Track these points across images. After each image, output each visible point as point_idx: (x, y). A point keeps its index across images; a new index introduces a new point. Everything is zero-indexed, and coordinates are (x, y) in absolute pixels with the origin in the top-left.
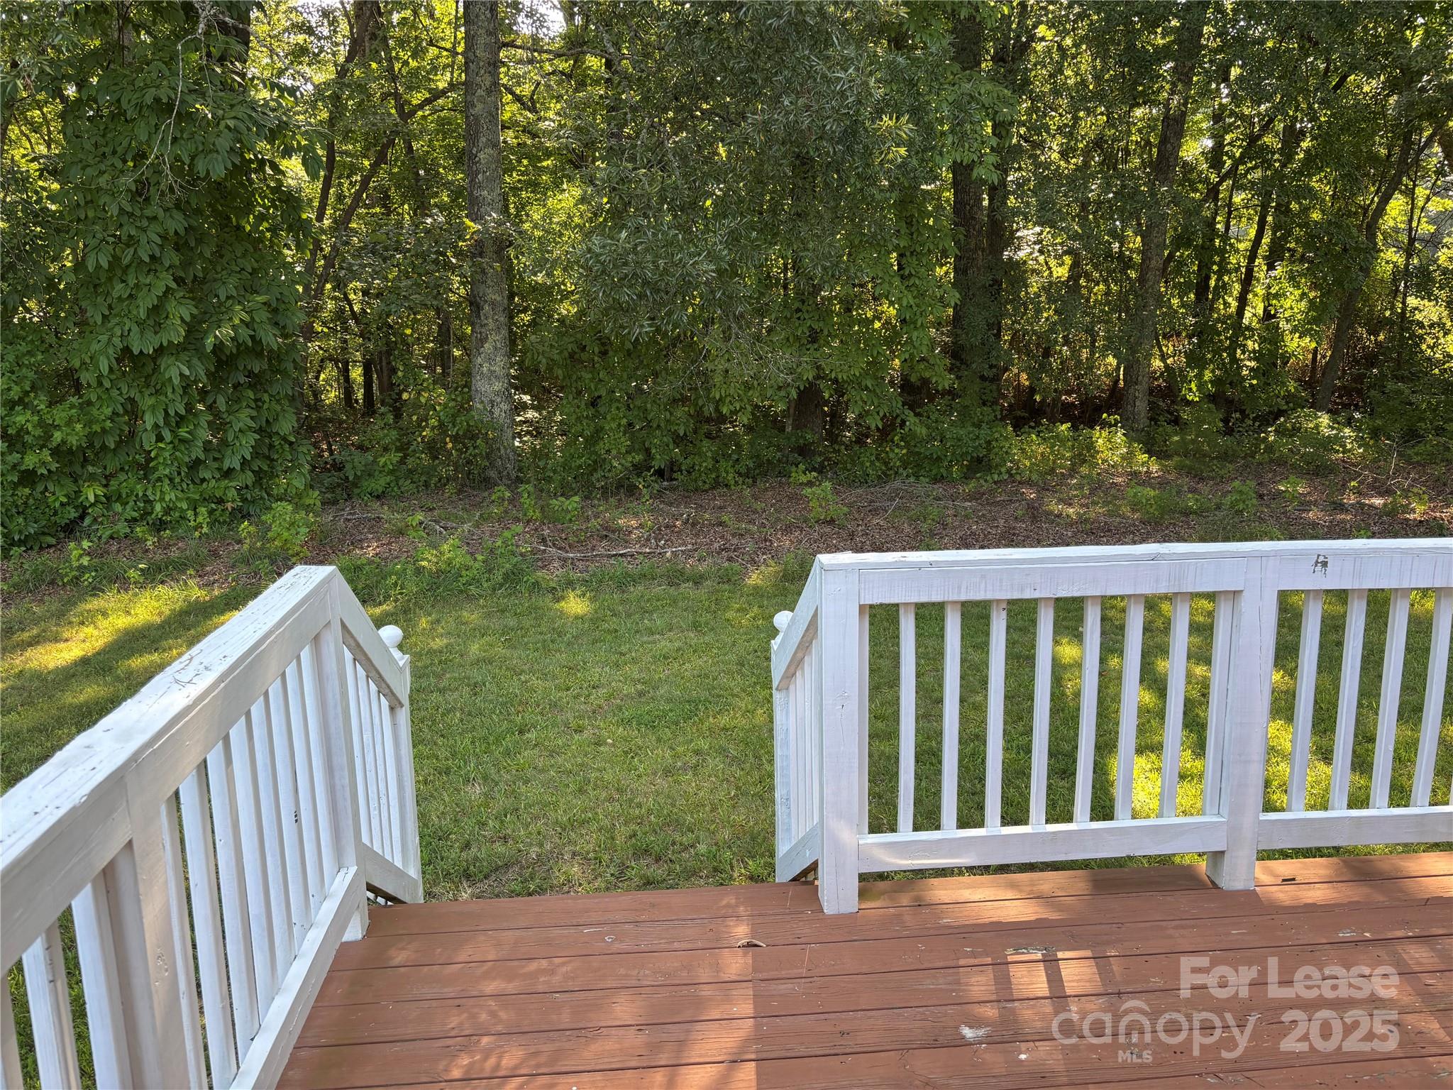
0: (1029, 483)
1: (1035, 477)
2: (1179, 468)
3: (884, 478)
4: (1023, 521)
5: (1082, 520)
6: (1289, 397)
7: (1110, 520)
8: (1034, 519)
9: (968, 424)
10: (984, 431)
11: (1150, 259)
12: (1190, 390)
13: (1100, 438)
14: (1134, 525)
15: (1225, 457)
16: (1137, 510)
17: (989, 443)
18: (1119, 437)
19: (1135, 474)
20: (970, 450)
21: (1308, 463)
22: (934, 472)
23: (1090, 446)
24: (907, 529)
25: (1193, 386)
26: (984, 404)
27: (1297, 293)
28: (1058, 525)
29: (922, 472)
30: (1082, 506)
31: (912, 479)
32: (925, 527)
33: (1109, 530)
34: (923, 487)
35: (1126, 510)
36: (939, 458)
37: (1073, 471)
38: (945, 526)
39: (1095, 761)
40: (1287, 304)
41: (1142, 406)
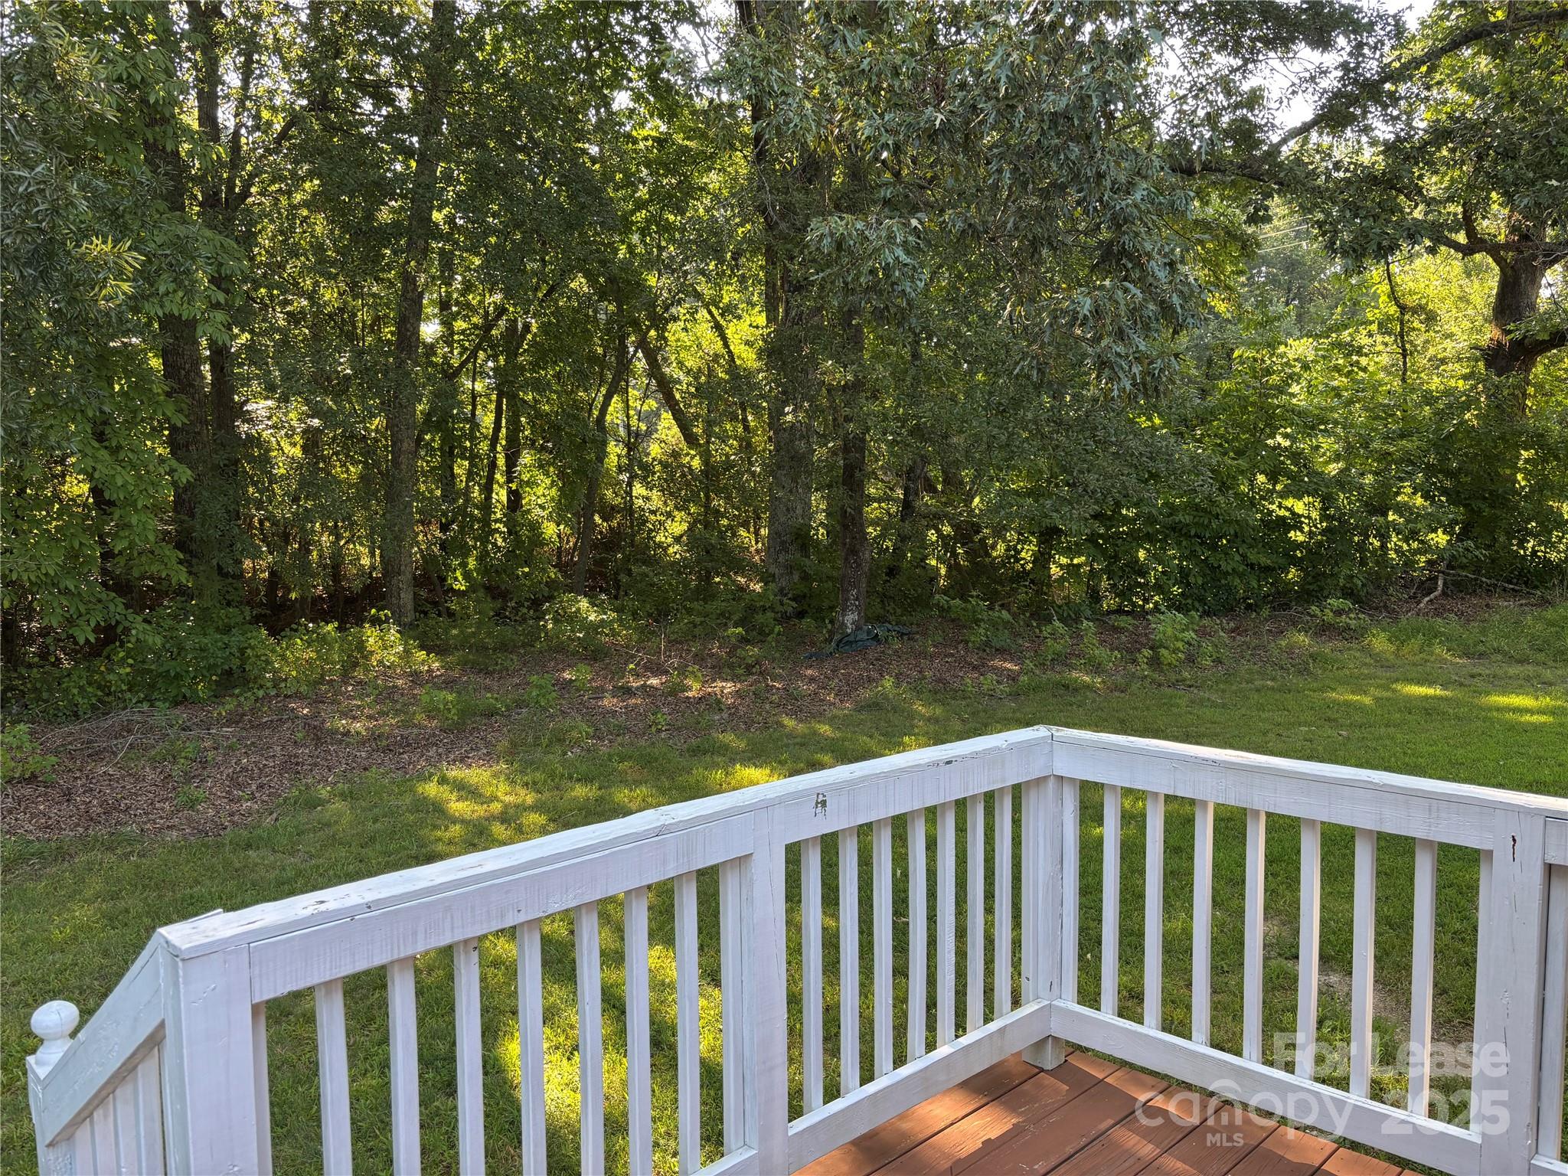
0: (298, 696)
1: (304, 689)
2: (464, 663)
3: (100, 709)
4: (304, 746)
5: (375, 737)
6: (552, 584)
7: (406, 733)
8: (318, 741)
9: (211, 631)
10: (235, 639)
11: (402, 441)
12: (456, 579)
13: (371, 636)
14: (434, 735)
15: (504, 647)
16: (434, 718)
17: (242, 651)
18: (393, 634)
19: (416, 674)
20: (220, 661)
21: (585, 649)
22: (174, 692)
23: (361, 646)
24: (150, 775)
25: (458, 574)
26: (229, 604)
27: (548, 481)
28: (348, 745)
29: (156, 695)
30: (370, 717)
31: (145, 707)
32: (176, 771)
33: (408, 745)
34: (162, 714)
35: (420, 718)
36: (178, 676)
37: (345, 677)
38: (204, 764)
39: (484, 1056)
40: (540, 491)
41: (407, 597)
